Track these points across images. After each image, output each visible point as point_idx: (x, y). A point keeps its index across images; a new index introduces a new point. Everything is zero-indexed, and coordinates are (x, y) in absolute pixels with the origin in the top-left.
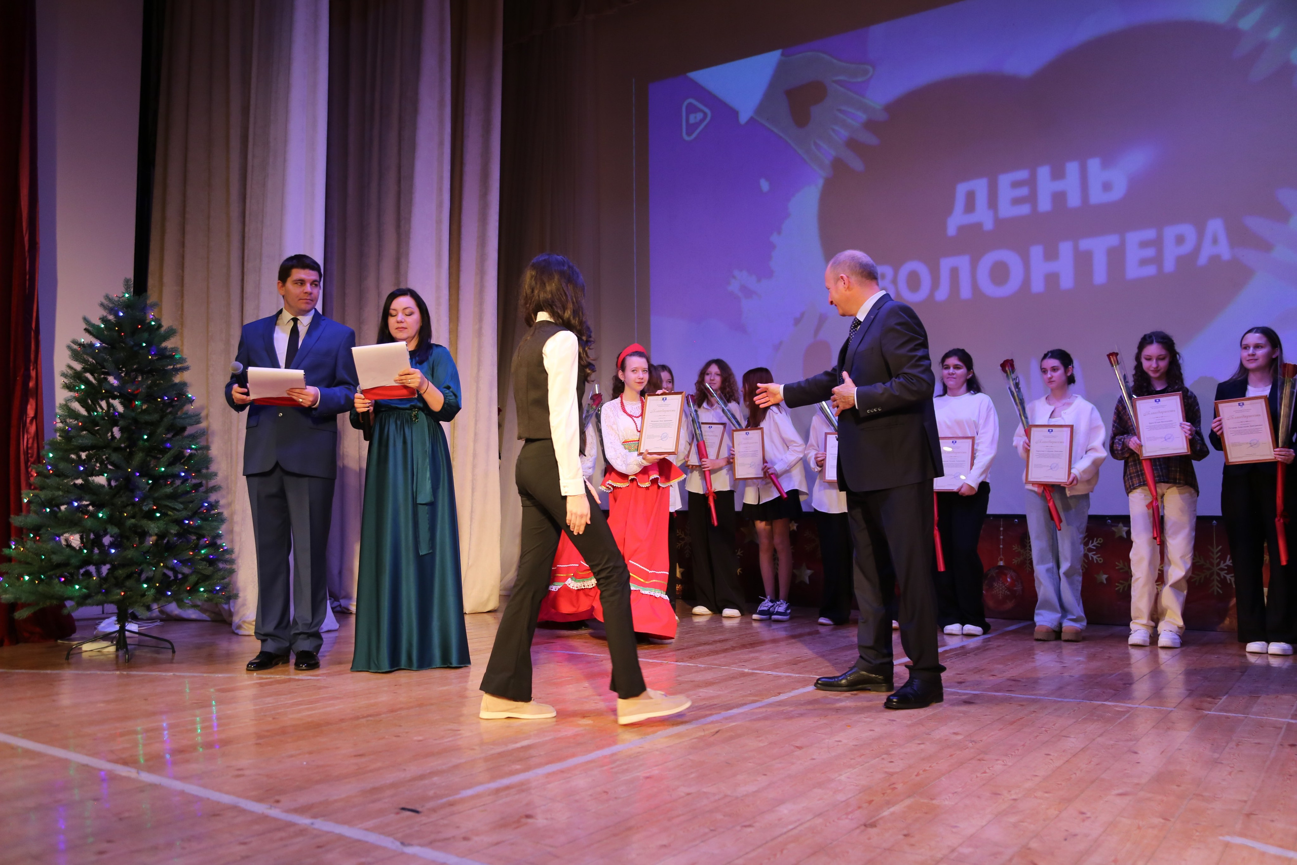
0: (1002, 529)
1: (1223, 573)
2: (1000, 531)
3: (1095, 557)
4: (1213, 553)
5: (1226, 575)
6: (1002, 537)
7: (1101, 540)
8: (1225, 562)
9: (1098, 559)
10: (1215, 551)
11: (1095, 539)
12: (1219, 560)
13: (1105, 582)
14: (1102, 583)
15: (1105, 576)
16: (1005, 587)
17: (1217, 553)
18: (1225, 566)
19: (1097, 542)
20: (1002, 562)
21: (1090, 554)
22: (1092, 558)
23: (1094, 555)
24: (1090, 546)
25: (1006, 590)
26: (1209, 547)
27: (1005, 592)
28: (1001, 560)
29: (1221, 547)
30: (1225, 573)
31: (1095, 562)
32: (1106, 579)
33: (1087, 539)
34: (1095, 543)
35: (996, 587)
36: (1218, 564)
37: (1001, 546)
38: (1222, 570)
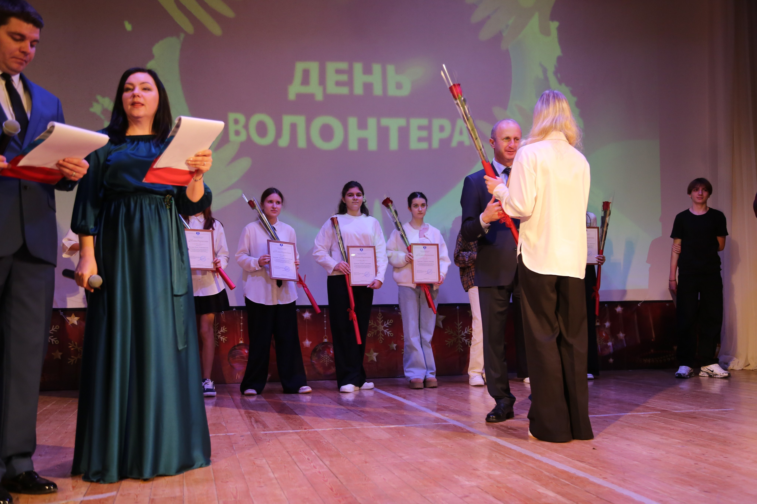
0: (325, 316)
1: (463, 339)
2: (324, 317)
3: (388, 333)
4: (457, 326)
5: (465, 340)
6: (325, 322)
7: (391, 321)
8: (464, 332)
9: (390, 334)
10: (459, 325)
11: (388, 320)
12: (461, 330)
13: (395, 349)
14: (393, 350)
15: (395, 345)
16: (330, 357)
17: (460, 326)
18: (465, 334)
19: (389, 322)
20: (326, 339)
21: (385, 331)
22: (387, 333)
23: (387, 331)
24: (385, 325)
25: (330, 359)
26: (455, 323)
27: (329, 361)
28: (326, 338)
29: (461, 322)
30: (465, 339)
31: (389, 336)
32: (396, 347)
33: (383, 321)
34: (388, 323)
35: (323, 357)
36: (461, 333)
37: (325, 328)
38: (463, 336)
